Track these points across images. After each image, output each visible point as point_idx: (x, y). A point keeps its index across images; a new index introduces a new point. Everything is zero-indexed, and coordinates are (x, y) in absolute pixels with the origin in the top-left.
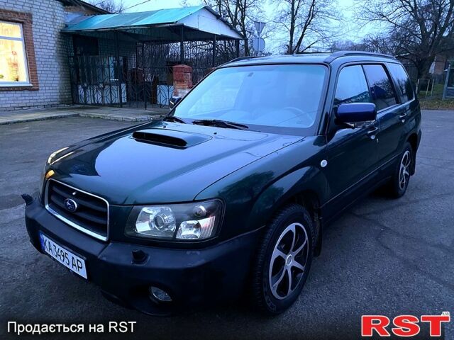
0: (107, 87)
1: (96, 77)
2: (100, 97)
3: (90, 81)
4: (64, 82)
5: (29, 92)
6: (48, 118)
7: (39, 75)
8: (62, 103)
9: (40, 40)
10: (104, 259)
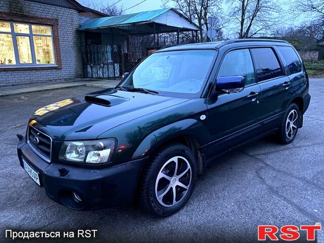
0: (106, 66)
1: (99, 59)
2: (101, 73)
3: (95, 62)
4: (78, 63)
5: (55, 70)
6: (65, 88)
7: (62, 59)
8: (76, 77)
9: (63, 36)
10: (46, 173)
